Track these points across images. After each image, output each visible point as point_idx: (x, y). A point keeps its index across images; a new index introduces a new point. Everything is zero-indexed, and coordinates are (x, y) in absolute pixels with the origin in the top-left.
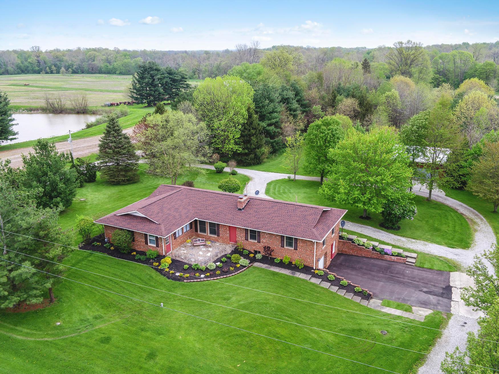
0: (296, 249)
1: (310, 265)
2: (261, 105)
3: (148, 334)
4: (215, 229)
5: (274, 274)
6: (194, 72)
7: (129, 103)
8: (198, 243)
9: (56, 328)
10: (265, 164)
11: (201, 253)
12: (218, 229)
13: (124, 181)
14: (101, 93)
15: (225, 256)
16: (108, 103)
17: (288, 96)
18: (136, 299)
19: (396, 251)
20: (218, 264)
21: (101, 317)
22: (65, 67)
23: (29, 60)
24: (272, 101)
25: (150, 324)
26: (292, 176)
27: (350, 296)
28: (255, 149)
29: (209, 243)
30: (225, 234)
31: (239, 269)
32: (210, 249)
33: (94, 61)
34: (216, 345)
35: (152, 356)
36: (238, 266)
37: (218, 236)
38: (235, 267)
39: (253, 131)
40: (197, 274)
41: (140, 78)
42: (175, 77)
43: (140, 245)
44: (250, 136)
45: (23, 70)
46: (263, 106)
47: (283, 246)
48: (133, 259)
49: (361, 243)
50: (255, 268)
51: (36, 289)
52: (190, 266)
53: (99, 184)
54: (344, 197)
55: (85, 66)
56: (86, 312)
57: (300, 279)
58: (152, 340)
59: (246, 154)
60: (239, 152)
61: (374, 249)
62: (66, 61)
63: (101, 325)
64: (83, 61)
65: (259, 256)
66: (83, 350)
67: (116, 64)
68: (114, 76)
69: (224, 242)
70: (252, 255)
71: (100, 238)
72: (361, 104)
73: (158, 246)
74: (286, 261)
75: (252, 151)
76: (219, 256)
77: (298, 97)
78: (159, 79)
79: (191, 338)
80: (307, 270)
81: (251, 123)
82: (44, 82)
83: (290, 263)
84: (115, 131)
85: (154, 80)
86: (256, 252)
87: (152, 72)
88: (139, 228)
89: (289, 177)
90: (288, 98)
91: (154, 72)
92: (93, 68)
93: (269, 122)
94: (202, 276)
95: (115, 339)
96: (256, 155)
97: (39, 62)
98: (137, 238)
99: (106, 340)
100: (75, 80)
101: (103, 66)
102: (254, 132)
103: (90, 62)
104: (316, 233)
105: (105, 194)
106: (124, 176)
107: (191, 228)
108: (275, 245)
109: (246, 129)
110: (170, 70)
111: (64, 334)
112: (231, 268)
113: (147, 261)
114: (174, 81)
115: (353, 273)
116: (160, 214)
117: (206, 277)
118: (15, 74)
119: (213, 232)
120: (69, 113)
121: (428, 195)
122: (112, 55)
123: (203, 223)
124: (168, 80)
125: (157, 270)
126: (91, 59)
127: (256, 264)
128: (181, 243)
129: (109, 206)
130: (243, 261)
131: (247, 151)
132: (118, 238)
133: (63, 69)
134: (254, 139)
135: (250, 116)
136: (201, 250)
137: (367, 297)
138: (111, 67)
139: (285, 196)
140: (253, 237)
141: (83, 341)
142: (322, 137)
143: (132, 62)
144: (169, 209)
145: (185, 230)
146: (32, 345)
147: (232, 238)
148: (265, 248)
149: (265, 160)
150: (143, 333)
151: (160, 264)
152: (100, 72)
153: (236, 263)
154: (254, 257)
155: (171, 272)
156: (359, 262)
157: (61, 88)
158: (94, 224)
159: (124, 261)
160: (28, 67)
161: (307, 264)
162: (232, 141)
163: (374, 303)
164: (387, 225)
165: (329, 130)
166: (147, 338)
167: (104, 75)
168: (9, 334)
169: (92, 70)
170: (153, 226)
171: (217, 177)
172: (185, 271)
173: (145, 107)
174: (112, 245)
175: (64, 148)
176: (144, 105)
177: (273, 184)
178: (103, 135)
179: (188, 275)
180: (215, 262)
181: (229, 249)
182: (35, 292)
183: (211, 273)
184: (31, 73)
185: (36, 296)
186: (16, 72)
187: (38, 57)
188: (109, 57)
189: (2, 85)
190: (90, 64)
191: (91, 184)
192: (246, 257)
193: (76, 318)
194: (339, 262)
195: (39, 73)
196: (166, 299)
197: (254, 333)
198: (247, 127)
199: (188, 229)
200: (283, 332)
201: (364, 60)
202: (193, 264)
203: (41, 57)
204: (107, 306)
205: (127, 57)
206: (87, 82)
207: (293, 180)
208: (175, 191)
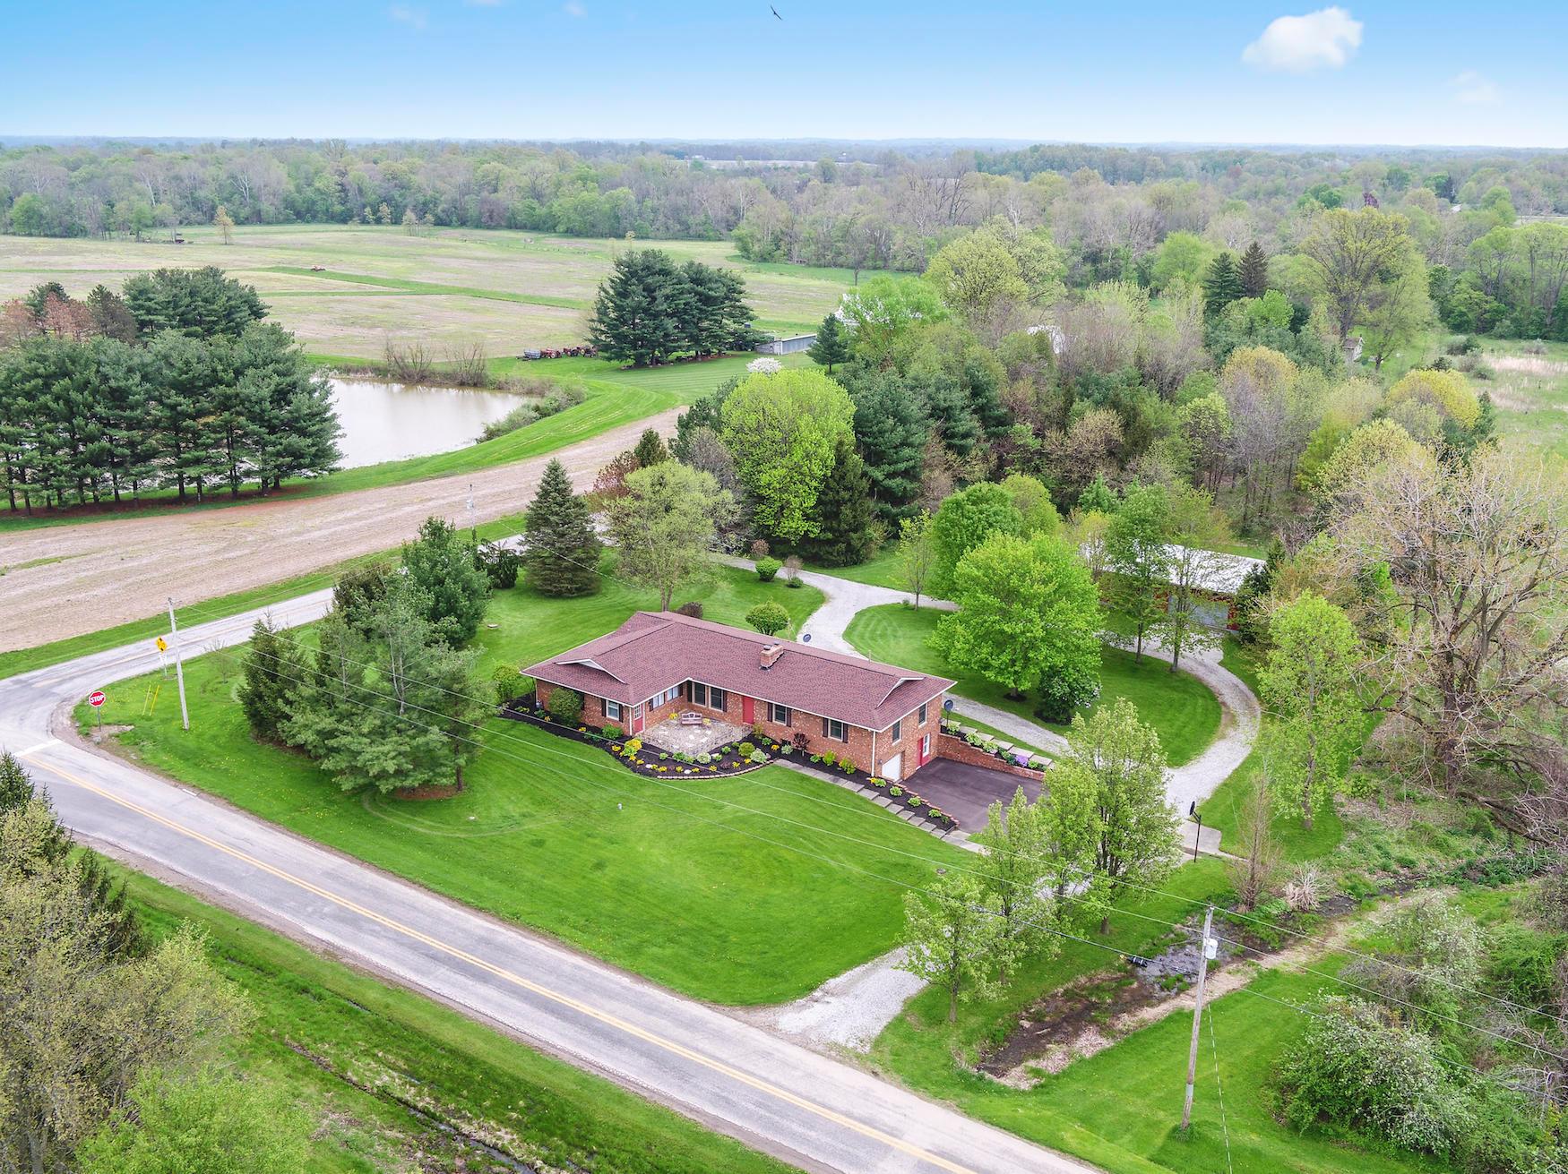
0: (845, 741)
1: (867, 770)
2: (875, 429)
3: (596, 841)
4: (720, 698)
5: (804, 778)
6: (777, 242)
7: (588, 351)
8: (691, 720)
9: (469, 822)
10: (873, 564)
11: (692, 737)
12: (725, 700)
13: (569, 591)
14: (516, 307)
15: (729, 744)
16: (535, 350)
17: (948, 404)
18: (582, 796)
19: (1038, 760)
20: (715, 755)
21: (531, 816)
22: (414, 209)
23: (317, 184)
24: (902, 420)
25: (601, 830)
26: (912, 598)
27: (917, 822)
28: (846, 531)
29: (707, 721)
30: (735, 708)
31: (749, 766)
32: (709, 732)
33: (496, 191)
34: (689, 862)
35: (599, 866)
36: (747, 761)
37: (725, 710)
38: (742, 763)
39: (845, 495)
40: (679, 769)
41: (619, 294)
42: (710, 289)
43: (592, 718)
44: (838, 503)
45: (301, 212)
46: (882, 432)
47: (825, 735)
48: (581, 738)
49: (978, 743)
50: (776, 767)
51: (445, 765)
52: (671, 754)
53: (521, 594)
54: (963, 657)
55: (472, 206)
56: (510, 807)
57: (843, 789)
58: (602, 849)
59: (829, 542)
60: (812, 536)
61: (998, 754)
62: (419, 190)
63: (530, 825)
64: (465, 190)
65: (786, 750)
66: (508, 851)
67: (560, 205)
68: (551, 241)
69: (733, 722)
70: (775, 747)
71: (528, 700)
72: (1126, 426)
73: (621, 720)
74: (829, 760)
75: (840, 536)
76: (721, 743)
77: (981, 401)
78: (667, 297)
79: (656, 851)
80: (860, 776)
81: (843, 477)
82: (364, 260)
83: (836, 764)
84: (559, 491)
85: (654, 299)
86: (785, 743)
87: (650, 280)
88: (592, 688)
89: (906, 603)
90: (950, 407)
91: (657, 278)
92: (492, 212)
93: (892, 468)
94: (687, 772)
95: (549, 843)
96: (849, 544)
97: (344, 189)
98: (589, 704)
99: (540, 843)
100: (443, 251)
101: (519, 206)
102: (847, 497)
103: (485, 194)
104: (877, 717)
105: (534, 617)
106: (571, 581)
107: (681, 693)
108: (814, 733)
109: (831, 489)
110: (699, 272)
111: (481, 831)
112: (735, 764)
113: (602, 744)
114: (706, 300)
115: (947, 791)
116: (629, 668)
117: (693, 774)
118: (279, 222)
119: (716, 703)
120: (440, 385)
121: (1171, 660)
122: (547, 175)
123: (701, 688)
124: (692, 299)
125: (616, 756)
126: (489, 183)
127: (780, 762)
128: (662, 719)
129: (541, 642)
130: (758, 755)
131: (830, 536)
132: (558, 702)
133: (410, 215)
134: (846, 511)
135: (841, 460)
136: (692, 733)
137: (948, 826)
138: (542, 211)
139: (881, 642)
140: (780, 717)
141: (508, 842)
142: (966, 527)
143: (603, 198)
144: (645, 660)
145: (669, 697)
146: (439, 840)
147: (748, 717)
148: (797, 735)
149: (876, 554)
150: (590, 840)
151: (623, 748)
152: (513, 225)
153: (745, 757)
154: (779, 750)
155: (639, 762)
156: (965, 774)
157: (407, 283)
158: (520, 677)
159: (566, 741)
160: (314, 203)
161: (861, 768)
162: (798, 514)
163: (957, 837)
164: (1045, 714)
165: (981, 513)
166: (595, 845)
167: (521, 235)
168: (408, 825)
169: (491, 217)
170: (617, 687)
171: (760, 589)
172: (661, 762)
173: (630, 367)
174: (548, 713)
175: (444, 498)
176: (624, 364)
177: (868, 615)
178: (536, 498)
179: (664, 769)
180: (710, 753)
181: (738, 734)
182: (444, 769)
183: (702, 769)
184: (321, 222)
185: (444, 776)
186: (282, 218)
187: (343, 174)
188: (539, 181)
189: (254, 266)
190: (484, 202)
191: (506, 594)
192: (766, 749)
193: (495, 813)
194: (932, 771)
195: (344, 221)
196: (627, 801)
197: (747, 853)
198: (833, 484)
199: (676, 694)
200: (789, 856)
201: (1251, 248)
202: (675, 752)
203: (350, 177)
204: (541, 802)
205: (590, 185)
206: (475, 263)
207: (913, 609)
208: (658, 627)
